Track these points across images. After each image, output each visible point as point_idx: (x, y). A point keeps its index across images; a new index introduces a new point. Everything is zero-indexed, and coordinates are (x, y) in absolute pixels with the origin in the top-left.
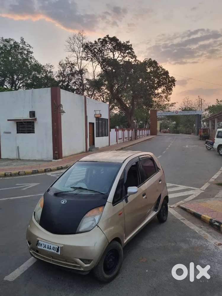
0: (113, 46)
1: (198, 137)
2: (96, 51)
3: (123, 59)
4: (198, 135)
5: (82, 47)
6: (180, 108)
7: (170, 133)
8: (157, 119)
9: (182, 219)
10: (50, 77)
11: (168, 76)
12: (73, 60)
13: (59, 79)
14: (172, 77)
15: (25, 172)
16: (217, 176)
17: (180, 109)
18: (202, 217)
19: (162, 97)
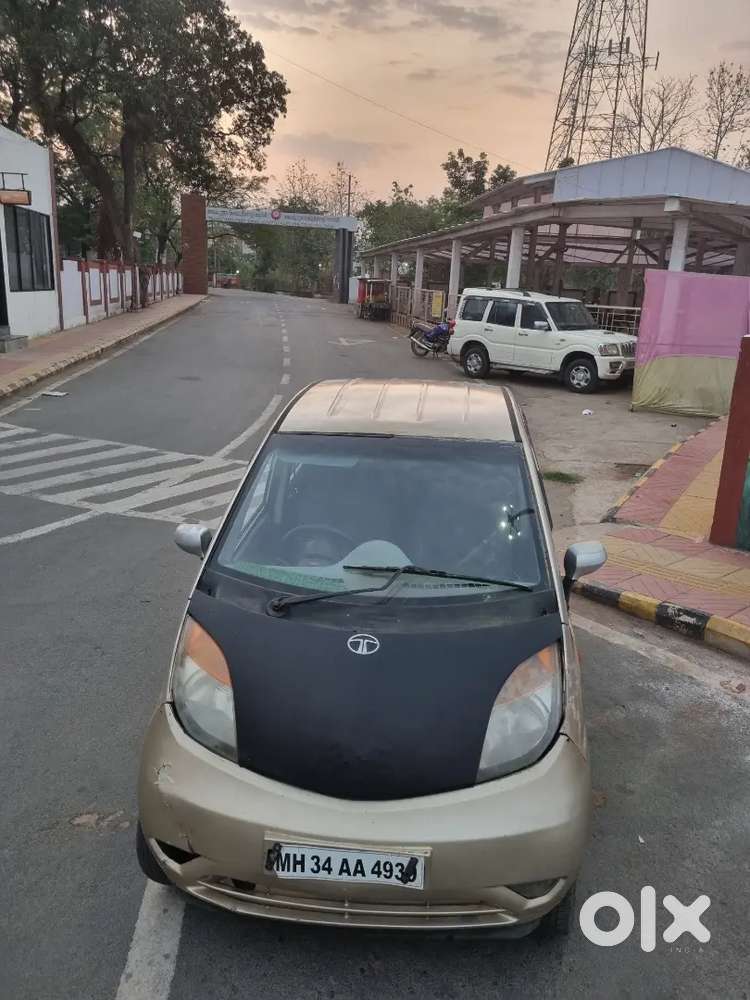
6: (277, 197)
7: (244, 288)
8: (207, 230)
11: (260, 67)
14: (276, 73)
17: (275, 202)
18: (622, 599)
19: (236, 150)
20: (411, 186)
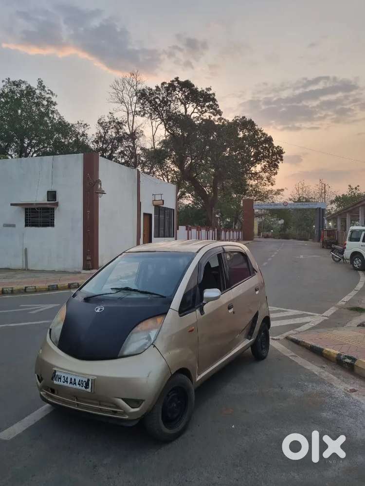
0: (185, 96)
1: (320, 244)
2: (159, 103)
3: (200, 116)
4: (319, 241)
5: (136, 95)
6: (291, 197)
7: (274, 238)
8: (254, 214)
9: (292, 356)
10: (83, 142)
11: (271, 145)
12: (120, 115)
13: (96, 147)
14: (278, 146)
15: (35, 289)
16: (350, 297)
17: (290, 200)
18: (324, 351)
19: (262, 178)
20: (358, 186)
